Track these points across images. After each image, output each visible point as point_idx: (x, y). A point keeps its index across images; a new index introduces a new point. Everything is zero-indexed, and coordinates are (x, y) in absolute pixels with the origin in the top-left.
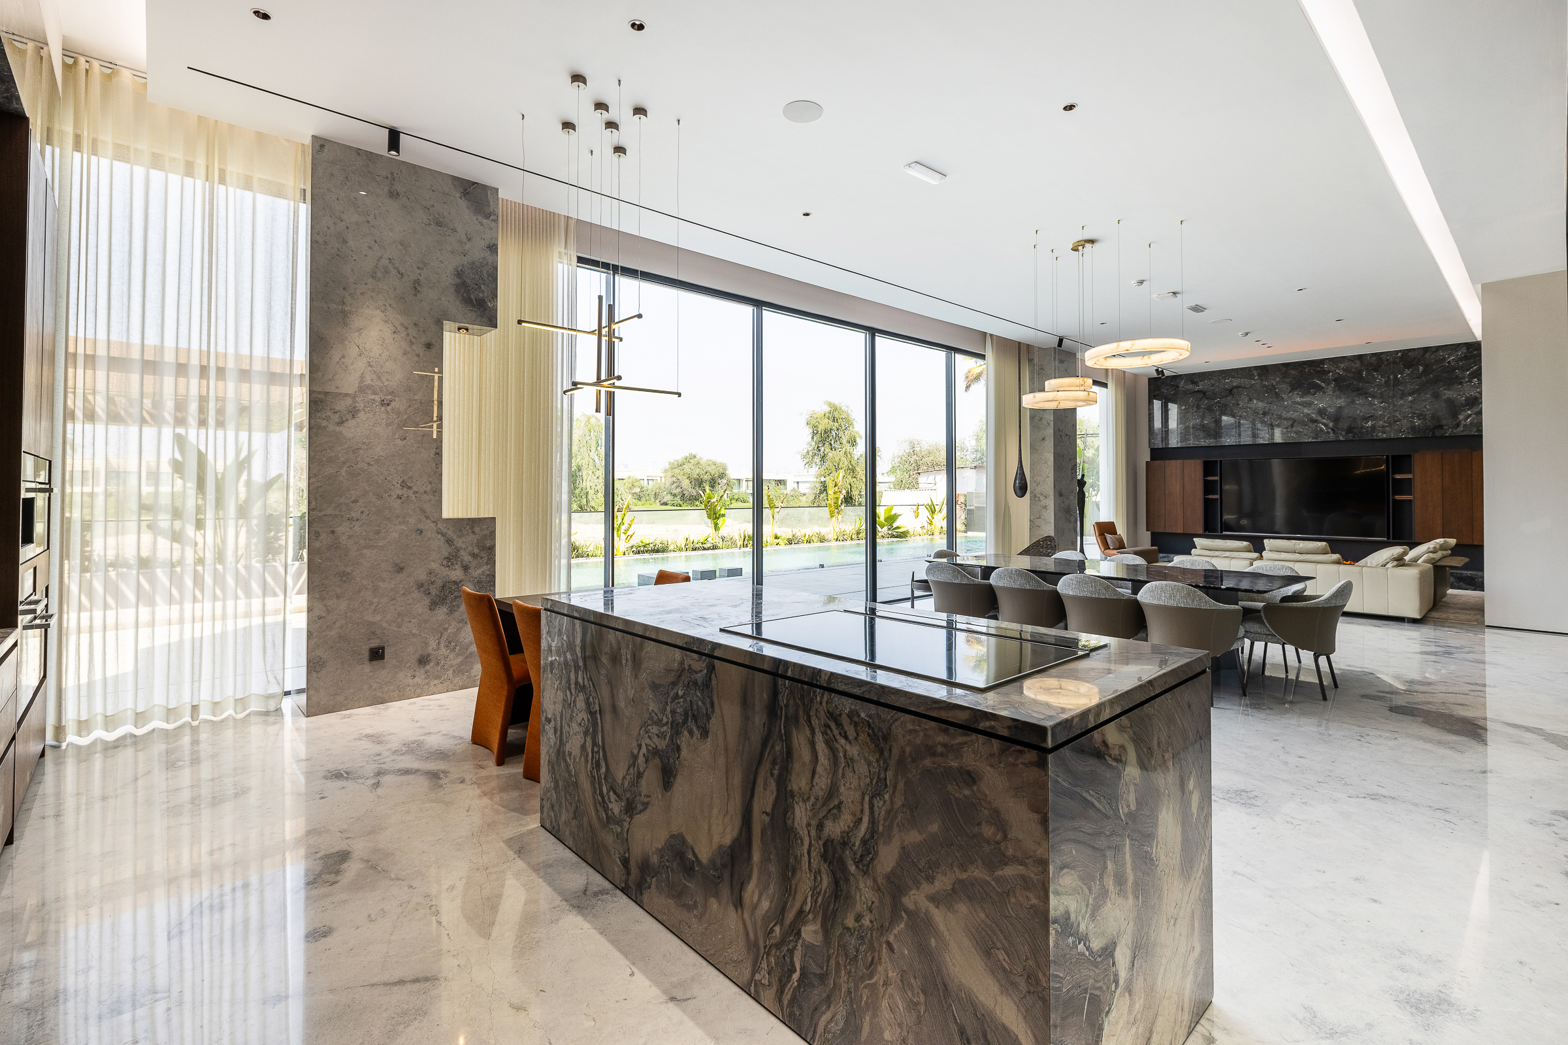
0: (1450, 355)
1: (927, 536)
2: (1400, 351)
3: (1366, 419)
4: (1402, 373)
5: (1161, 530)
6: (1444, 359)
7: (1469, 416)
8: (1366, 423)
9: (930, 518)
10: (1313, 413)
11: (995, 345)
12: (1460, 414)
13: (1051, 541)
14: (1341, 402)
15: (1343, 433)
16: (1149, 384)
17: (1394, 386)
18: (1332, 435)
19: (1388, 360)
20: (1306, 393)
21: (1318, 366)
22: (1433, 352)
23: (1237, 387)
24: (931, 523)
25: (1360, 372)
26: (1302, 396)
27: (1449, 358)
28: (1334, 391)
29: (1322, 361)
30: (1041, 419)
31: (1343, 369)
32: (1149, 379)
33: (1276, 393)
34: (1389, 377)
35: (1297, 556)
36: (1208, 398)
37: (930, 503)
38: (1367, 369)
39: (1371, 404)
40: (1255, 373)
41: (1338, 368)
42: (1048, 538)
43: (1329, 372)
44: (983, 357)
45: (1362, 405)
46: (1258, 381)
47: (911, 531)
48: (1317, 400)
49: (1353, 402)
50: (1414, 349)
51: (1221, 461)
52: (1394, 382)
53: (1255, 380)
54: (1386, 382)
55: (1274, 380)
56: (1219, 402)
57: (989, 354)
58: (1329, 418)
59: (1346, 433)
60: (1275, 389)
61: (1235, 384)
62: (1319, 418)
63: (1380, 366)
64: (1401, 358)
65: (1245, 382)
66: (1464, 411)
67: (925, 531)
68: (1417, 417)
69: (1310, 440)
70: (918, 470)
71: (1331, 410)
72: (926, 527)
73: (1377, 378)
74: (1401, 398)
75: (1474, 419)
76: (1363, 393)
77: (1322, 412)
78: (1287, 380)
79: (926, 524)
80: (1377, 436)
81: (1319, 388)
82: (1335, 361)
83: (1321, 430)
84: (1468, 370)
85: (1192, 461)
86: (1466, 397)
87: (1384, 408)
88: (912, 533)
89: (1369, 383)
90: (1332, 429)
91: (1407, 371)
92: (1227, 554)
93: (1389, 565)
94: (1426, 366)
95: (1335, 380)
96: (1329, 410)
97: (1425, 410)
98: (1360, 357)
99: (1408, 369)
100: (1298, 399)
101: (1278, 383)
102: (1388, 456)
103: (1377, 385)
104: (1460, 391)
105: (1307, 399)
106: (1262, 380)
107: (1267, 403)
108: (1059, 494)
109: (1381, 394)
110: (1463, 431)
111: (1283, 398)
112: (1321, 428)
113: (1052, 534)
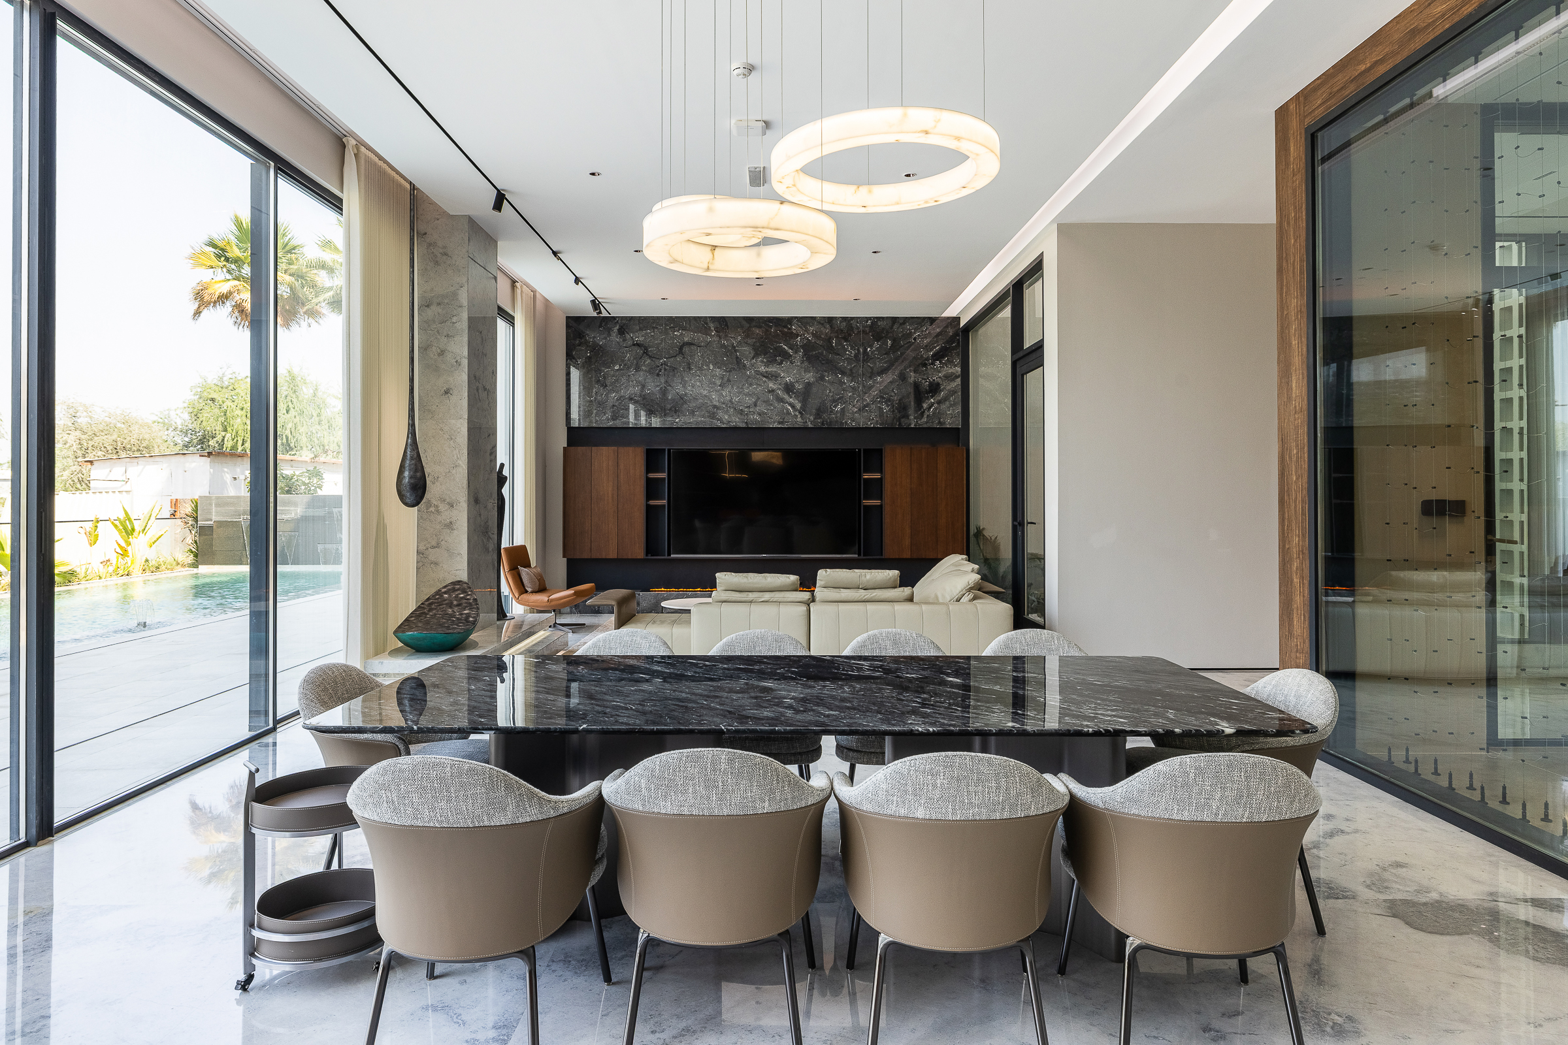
0: (916, 330)
1: (114, 578)
2: (870, 318)
3: (835, 401)
4: (871, 346)
5: (585, 556)
6: (910, 334)
7: (932, 405)
8: (835, 407)
9: (123, 544)
10: (780, 389)
11: (363, 178)
12: (924, 402)
13: (464, 591)
14: (810, 377)
15: (812, 418)
16: (568, 326)
17: (864, 360)
18: (799, 419)
19: (858, 328)
20: (771, 361)
21: (785, 327)
22: (901, 324)
23: (690, 344)
24: (124, 553)
25: (829, 340)
26: (767, 365)
27: (915, 333)
28: (802, 362)
29: (790, 320)
30: (442, 353)
31: (812, 333)
32: (568, 318)
33: (737, 358)
34: (858, 350)
35: (862, 594)
36: (650, 357)
37: (122, 516)
38: (837, 337)
39: (841, 383)
40: (712, 326)
41: (807, 331)
42: (456, 585)
43: (797, 335)
44: (335, 203)
45: (832, 383)
46: (716, 339)
47: (81, 572)
48: (783, 371)
49: (822, 378)
50: (883, 318)
51: (669, 450)
52: (864, 357)
53: (711, 336)
54: (856, 356)
55: (735, 339)
56: (665, 364)
57: (352, 197)
58: (797, 397)
59: (815, 419)
60: (736, 351)
61: (686, 339)
62: (786, 397)
63: (850, 335)
64: (871, 327)
65: (699, 337)
66: (928, 398)
67: (111, 569)
68: (886, 402)
69: (776, 425)
70: (84, 456)
71: (799, 386)
72: (114, 561)
73: (846, 350)
74: (871, 378)
75: (936, 409)
76: (834, 368)
77: (789, 388)
78: (749, 341)
79: (114, 558)
80: (846, 422)
81: (786, 356)
82: (805, 321)
83: (788, 413)
84: (930, 351)
85: (630, 449)
86: (930, 382)
87: (854, 388)
88: (82, 575)
89: (839, 354)
90: (800, 413)
91: (877, 345)
92: (767, 596)
93: (965, 599)
94: (894, 340)
95: (803, 347)
96: (797, 385)
97: (893, 394)
98: (830, 320)
99: (878, 341)
100: (762, 369)
101: (740, 343)
102: (860, 450)
103: (846, 359)
104: (924, 374)
105: (772, 369)
106: (720, 338)
107: (725, 371)
108: (475, 500)
109: (851, 370)
110: (926, 423)
111: (745, 366)
112: (787, 410)
113: (463, 576)
